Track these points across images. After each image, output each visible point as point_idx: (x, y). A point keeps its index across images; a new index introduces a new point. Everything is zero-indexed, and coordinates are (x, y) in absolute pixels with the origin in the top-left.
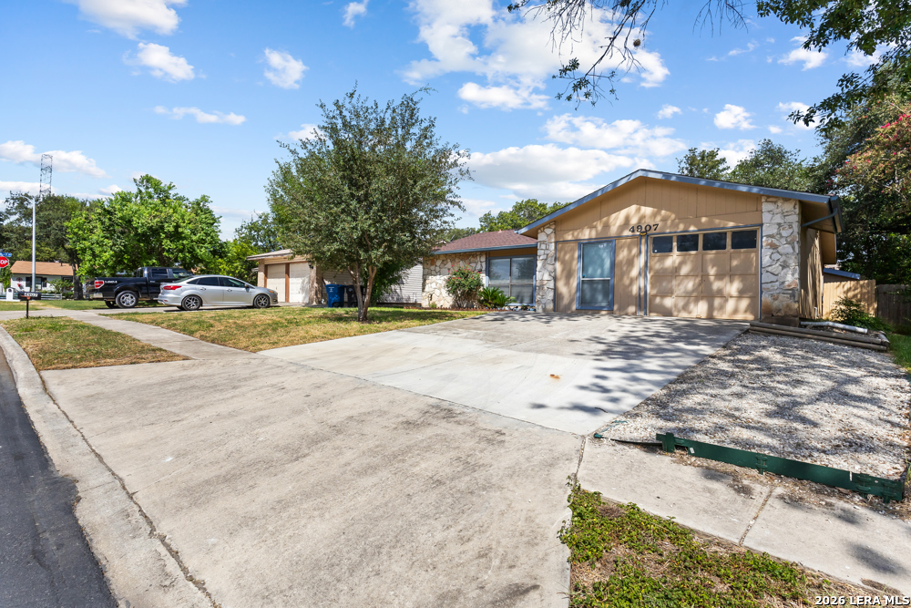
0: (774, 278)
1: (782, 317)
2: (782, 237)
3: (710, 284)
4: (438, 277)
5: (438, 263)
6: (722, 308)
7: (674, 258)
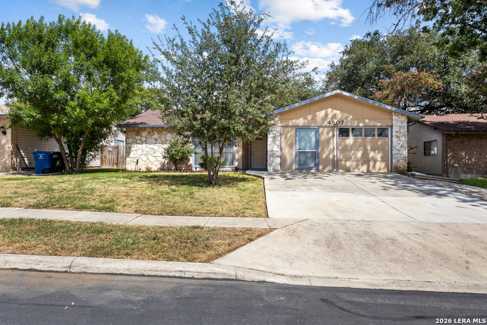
0: (398, 152)
1: (402, 170)
2: (401, 133)
3: (368, 154)
4: (144, 145)
5: (144, 134)
6: (374, 167)
7: (350, 140)
